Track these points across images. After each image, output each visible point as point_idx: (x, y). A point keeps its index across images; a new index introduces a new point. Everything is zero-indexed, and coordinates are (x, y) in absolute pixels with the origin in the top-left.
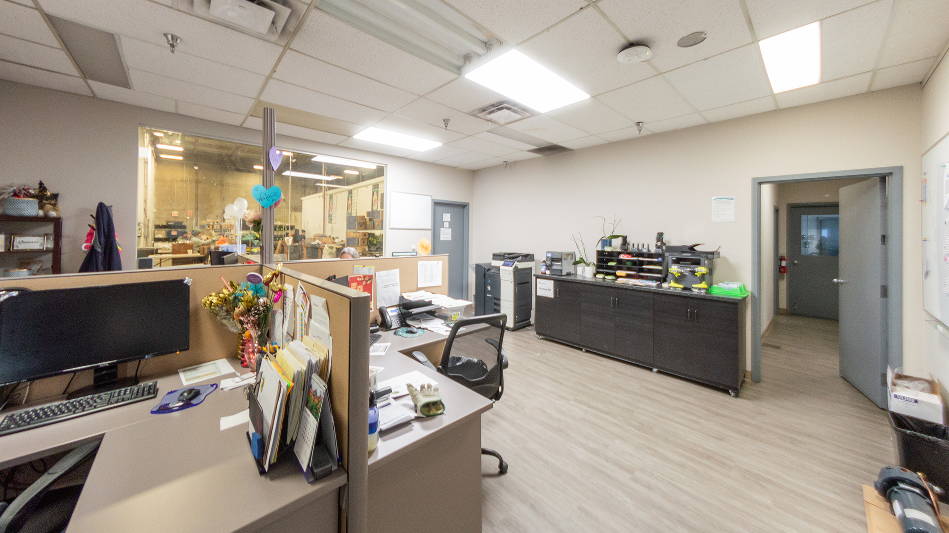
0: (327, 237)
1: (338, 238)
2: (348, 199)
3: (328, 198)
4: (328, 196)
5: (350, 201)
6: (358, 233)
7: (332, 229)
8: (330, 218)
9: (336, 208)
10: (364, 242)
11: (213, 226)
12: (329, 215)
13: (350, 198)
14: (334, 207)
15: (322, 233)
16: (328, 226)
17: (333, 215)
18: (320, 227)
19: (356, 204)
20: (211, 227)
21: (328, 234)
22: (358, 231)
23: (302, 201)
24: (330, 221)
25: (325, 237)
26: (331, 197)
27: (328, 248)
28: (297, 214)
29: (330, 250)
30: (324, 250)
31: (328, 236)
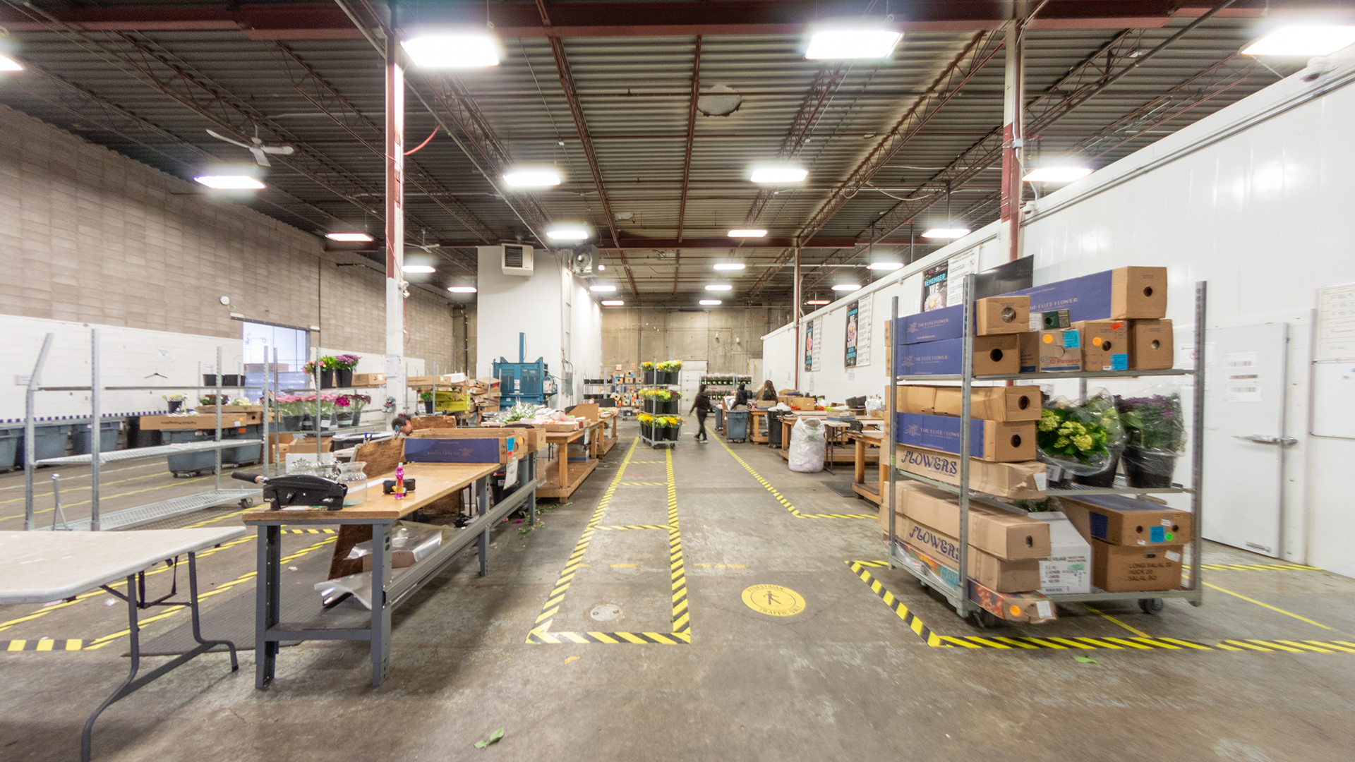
0: (802, 396)
1: (823, 397)
2: (848, 322)
3: (803, 329)
4: (805, 325)
5: (852, 324)
6: (976, 390)
7: (812, 382)
8: (809, 362)
9: (819, 343)
10: (1016, 441)
11: (624, 379)
12: (806, 357)
13: (852, 318)
14: (816, 342)
15: (794, 388)
16: (805, 376)
17: (813, 357)
18: (789, 378)
19: (868, 328)
20: (622, 380)
21: (803, 390)
22: (975, 383)
23: (762, 341)
24: (808, 369)
25: (798, 395)
26: (810, 325)
27: (804, 426)
28: (757, 361)
29: (810, 432)
30: (794, 430)
31: (804, 394)
